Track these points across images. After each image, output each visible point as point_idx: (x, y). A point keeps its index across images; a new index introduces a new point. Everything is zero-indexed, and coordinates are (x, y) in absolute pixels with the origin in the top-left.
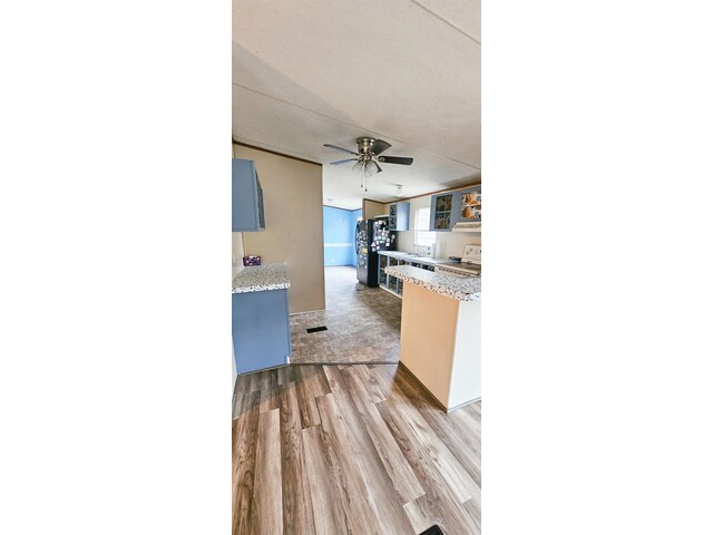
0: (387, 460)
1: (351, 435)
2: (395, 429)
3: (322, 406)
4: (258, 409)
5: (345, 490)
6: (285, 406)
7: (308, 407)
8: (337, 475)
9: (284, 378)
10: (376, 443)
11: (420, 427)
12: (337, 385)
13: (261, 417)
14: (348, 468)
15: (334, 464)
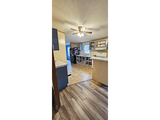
0: (105, 101)
1: (95, 98)
2: (102, 93)
3: (83, 94)
4: (67, 100)
5: (102, 111)
6: (74, 97)
7: (80, 95)
8: (98, 109)
9: (69, 90)
10: (100, 98)
11: (106, 91)
12: (83, 87)
13: (70, 102)
14: (99, 106)
15: (96, 106)
